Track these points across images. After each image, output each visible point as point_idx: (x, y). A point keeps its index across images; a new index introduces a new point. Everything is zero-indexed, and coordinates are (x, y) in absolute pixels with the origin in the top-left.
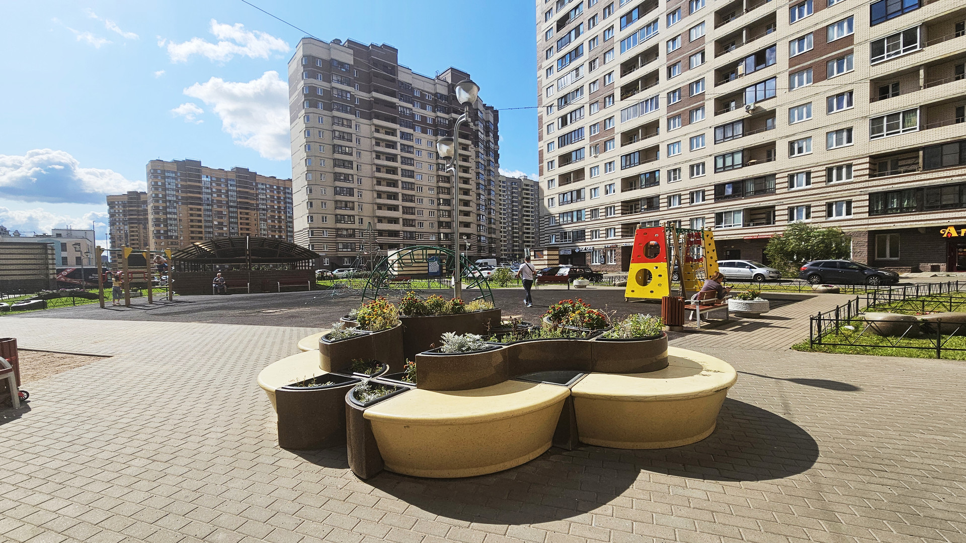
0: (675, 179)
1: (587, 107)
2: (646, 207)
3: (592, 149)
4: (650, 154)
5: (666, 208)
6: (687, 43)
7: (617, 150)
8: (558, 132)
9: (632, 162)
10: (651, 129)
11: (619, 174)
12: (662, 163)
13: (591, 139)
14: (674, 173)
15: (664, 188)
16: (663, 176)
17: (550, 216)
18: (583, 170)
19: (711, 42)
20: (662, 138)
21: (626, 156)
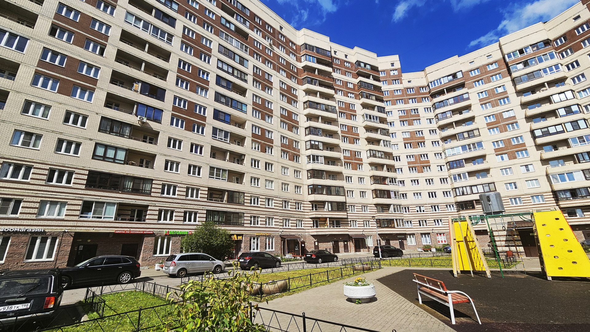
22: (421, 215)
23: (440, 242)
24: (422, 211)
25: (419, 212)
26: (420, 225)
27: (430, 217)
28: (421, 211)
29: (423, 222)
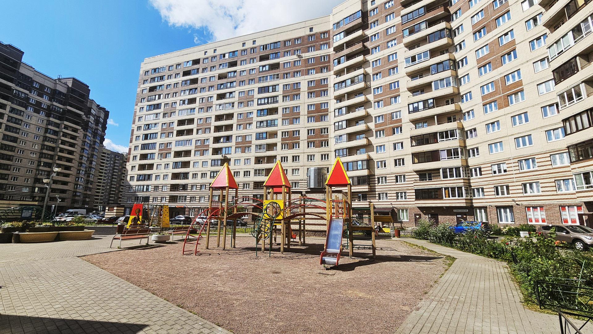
0: (195, 178)
1: (159, 134)
2: (182, 188)
3: (159, 155)
4: (186, 164)
5: (190, 191)
6: (205, 123)
7: (171, 159)
8: (141, 142)
9: (178, 166)
10: (187, 153)
11: (171, 170)
12: (190, 170)
13: (160, 150)
14: (195, 175)
15: (190, 181)
16: (190, 176)
17: (130, 187)
18: (153, 165)
19: (213, 126)
20: (191, 159)
21: (176, 162)
22: (500, 179)
23: (534, 220)
24: (502, 171)
25: (497, 174)
26: (498, 194)
27: (515, 180)
28: (500, 171)
29: (502, 189)
